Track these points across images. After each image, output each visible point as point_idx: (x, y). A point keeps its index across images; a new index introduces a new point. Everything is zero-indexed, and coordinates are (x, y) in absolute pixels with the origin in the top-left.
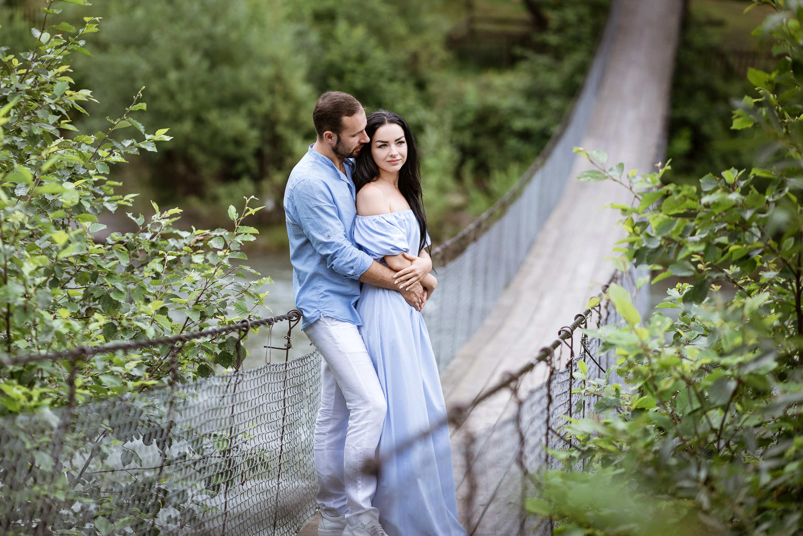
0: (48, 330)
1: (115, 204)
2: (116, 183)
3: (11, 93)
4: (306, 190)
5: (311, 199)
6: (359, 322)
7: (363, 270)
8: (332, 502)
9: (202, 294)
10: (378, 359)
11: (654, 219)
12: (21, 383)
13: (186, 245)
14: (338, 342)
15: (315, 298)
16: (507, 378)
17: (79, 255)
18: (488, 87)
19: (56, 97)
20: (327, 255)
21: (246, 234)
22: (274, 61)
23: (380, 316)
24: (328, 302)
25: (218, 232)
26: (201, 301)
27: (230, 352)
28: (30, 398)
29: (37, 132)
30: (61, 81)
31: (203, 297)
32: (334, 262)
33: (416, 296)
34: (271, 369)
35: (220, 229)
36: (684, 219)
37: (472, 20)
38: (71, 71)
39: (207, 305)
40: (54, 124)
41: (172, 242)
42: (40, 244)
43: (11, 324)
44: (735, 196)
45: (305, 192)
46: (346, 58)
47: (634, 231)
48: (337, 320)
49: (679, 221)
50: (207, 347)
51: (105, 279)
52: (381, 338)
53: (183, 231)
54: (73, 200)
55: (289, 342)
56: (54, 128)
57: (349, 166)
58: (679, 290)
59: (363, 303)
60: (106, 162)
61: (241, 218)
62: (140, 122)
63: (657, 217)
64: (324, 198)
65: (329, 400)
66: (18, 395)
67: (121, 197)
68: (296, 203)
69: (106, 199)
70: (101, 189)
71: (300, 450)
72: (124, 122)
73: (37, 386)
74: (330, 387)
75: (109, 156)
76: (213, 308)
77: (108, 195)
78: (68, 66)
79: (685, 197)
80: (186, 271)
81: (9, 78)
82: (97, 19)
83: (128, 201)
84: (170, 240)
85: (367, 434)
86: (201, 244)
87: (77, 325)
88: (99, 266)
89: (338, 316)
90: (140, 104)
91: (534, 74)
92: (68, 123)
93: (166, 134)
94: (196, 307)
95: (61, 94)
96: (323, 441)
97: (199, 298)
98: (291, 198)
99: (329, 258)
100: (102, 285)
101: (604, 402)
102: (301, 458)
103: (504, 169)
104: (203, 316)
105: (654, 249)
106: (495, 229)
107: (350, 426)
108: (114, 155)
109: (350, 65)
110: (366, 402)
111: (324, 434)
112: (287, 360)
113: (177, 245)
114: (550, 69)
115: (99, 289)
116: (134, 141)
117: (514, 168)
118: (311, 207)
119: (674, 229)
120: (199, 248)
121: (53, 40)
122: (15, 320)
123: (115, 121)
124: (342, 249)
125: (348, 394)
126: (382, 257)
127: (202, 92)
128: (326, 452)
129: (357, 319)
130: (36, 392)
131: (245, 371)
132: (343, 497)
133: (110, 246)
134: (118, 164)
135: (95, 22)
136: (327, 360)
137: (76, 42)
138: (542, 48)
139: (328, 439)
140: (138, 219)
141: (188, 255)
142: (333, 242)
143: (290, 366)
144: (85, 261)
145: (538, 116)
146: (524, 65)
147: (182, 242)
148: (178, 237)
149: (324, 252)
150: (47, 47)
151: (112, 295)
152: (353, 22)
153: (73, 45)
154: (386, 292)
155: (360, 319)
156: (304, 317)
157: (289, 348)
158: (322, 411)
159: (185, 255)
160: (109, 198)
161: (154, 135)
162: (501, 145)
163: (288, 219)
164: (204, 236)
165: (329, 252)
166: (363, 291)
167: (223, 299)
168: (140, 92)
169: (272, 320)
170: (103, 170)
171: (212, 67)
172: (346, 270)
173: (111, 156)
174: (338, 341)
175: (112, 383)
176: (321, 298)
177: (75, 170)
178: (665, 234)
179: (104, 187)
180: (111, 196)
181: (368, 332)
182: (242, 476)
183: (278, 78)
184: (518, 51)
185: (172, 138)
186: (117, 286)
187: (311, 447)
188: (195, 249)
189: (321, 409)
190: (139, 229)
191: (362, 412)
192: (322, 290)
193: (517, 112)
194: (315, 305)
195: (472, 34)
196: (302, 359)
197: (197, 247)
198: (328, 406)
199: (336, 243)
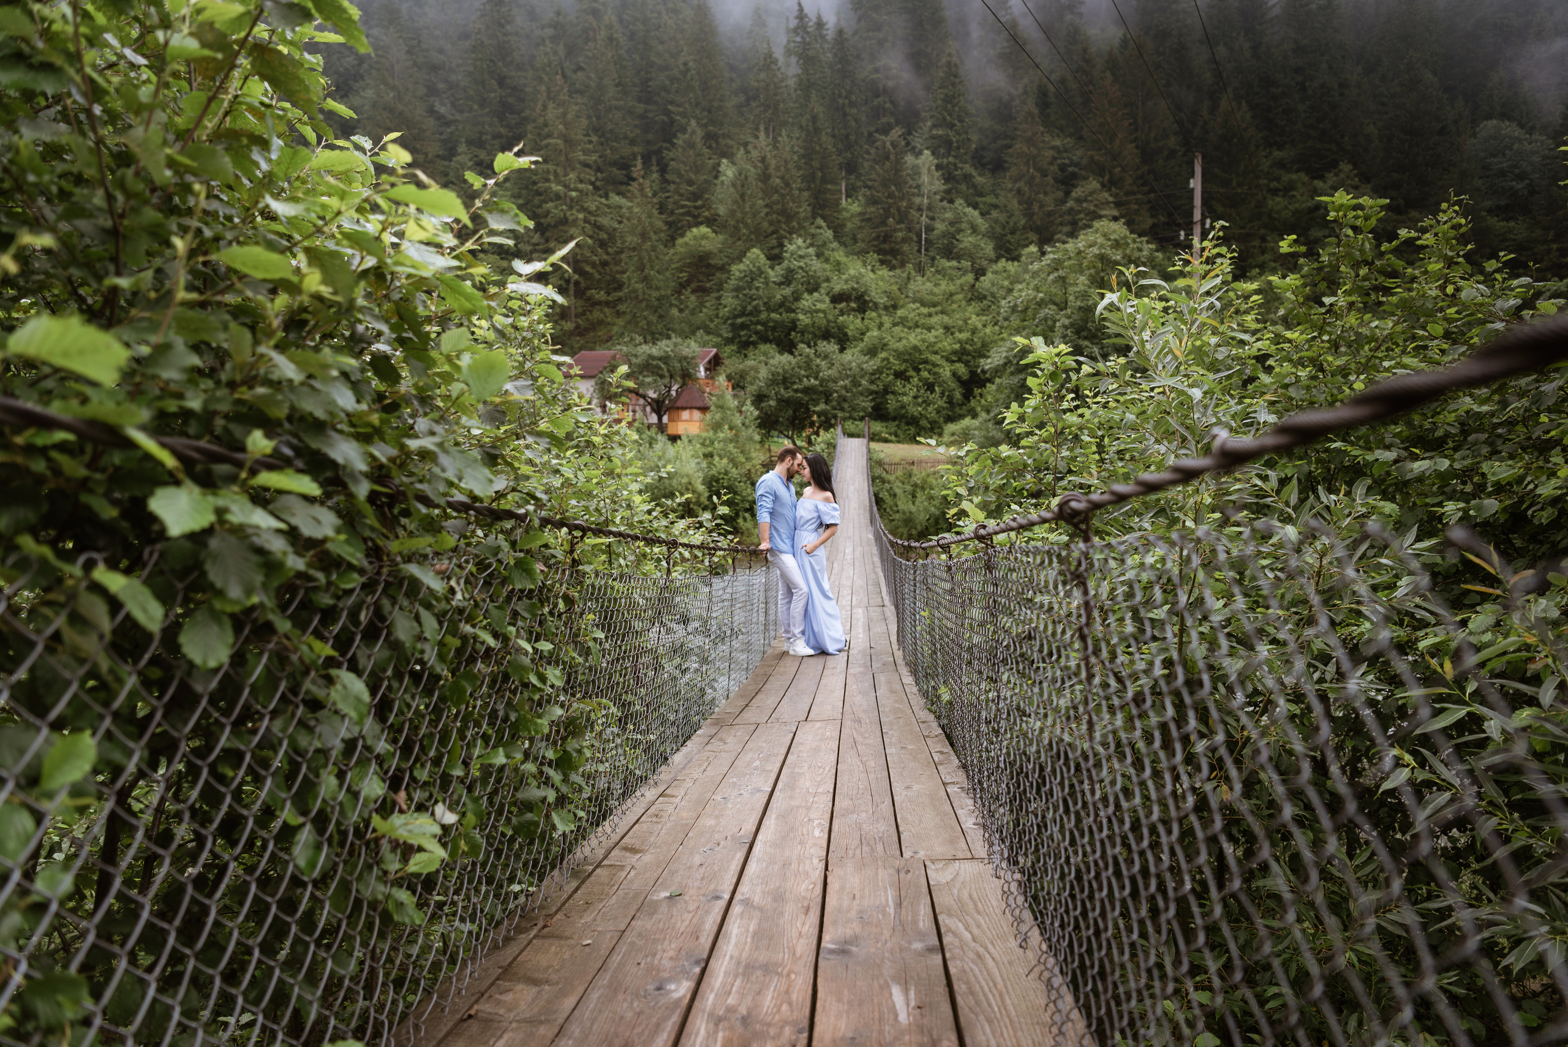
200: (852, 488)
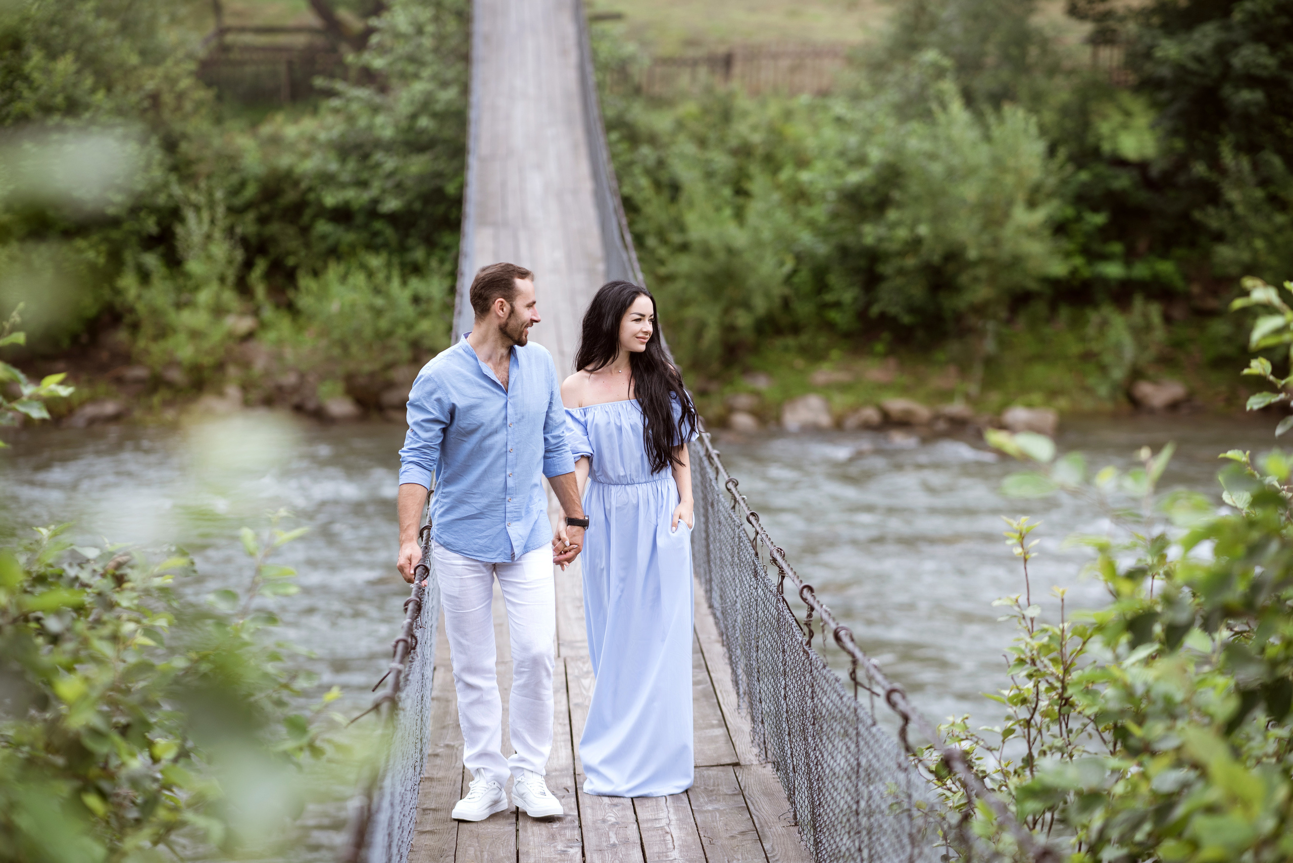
37: (223, 31)
103: (319, 273)
114: (374, 108)
145: (361, 183)
146: (331, 105)
162: (305, 231)
184: (322, 82)
193: (328, 179)
195: (223, 51)
200: (535, 183)
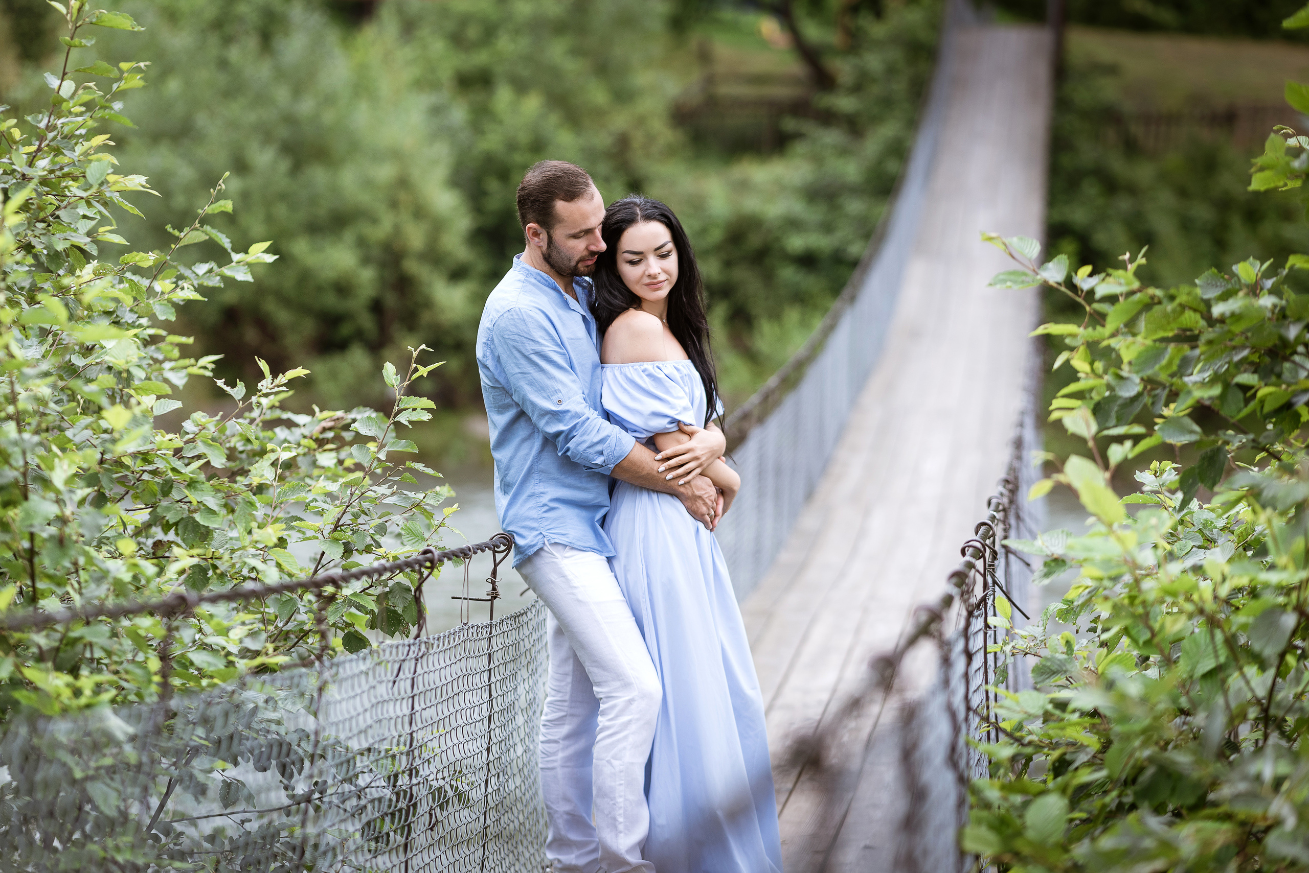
0: (102, 576)
1: (184, 372)
2: (183, 340)
3: (14, 184)
4: (516, 326)
5: (525, 340)
6: (610, 551)
7: (619, 457)
8: (573, 856)
9: (344, 513)
10: (644, 612)
11: (1128, 347)
12: (58, 668)
13: (305, 437)
14: (575, 585)
15: (534, 514)
16: (924, 617)
17: (139, 452)
18: (743, 186)
19: (91, 186)
20: (559, 434)
21: (414, 410)
22: (396, 155)
23: (645, 539)
24: (555, 519)
25: (359, 412)
26: (342, 525)
27: (397, 609)
28: (77, 693)
29: (60, 247)
30: (99, 160)
31: (347, 519)
32: (571, 445)
33: (705, 504)
34: (470, 634)
35: (361, 408)
36: (1180, 346)
37: (710, 80)
38: (112, 143)
39: (354, 532)
40: (89, 234)
41: (281, 433)
42: (74, 435)
43: (38, 570)
44: (1267, 301)
45: (515, 330)
46: (512, 146)
47: (1093, 370)
48: (573, 548)
49: (1172, 347)
50: (358, 600)
51: (187, 492)
52: (648, 576)
53: (298, 413)
54: (129, 359)
55: (494, 589)
56: (89, 240)
57: (584, 288)
58: (1156, 472)
59: (616, 518)
60: (169, 301)
61: (407, 383)
62: (222, 233)
63: (1134, 343)
64: (547, 338)
65: (563, 684)
66: (57, 686)
67: (192, 361)
68: (500, 350)
69: (167, 365)
70: (158, 349)
71: (516, 771)
72: (195, 233)
73: (84, 672)
74: (565, 661)
75: (174, 290)
76: (365, 536)
77: (170, 360)
78: (108, 136)
79: (1183, 307)
80: (308, 480)
81: (10, 159)
82: (142, 64)
83: (205, 368)
84: (278, 430)
85: (631, 739)
86: (330, 435)
87: (149, 567)
88: (174, 470)
89: (574, 541)
90: (222, 202)
91: (817, 159)
92: (111, 232)
93: (267, 251)
94: (336, 534)
95: (100, 182)
96: (555, 754)
97: (339, 519)
98: (490, 343)
99: (561, 438)
100: (180, 501)
101: (1049, 664)
102: (518, 785)
103: (776, 315)
104: (348, 551)
105: (1126, 399)
106: (789, 403)
107: (601, 725)
108: (183, 289)
109: (518, 158)
110: (627, 685)
111: (556, 742)
112: (491, 619)
113: (290, 438)
114: (843, 152)
115: (175, 509)
116: (212, 265)
117: (792, 315)
118: (527, 354)
119: (1164, 362)
120: (328, 441)
121: (80, 92)
122: (45, 561)
123: (181, 231)
124: (584, 422)
125: (594, 673)
126: (651, 435)
127: (281, 211)
128: (560, 772)
129: (605, 545)
130: (87, 681)
131: (431, 637)
132: (592, 846)
133: (191, 436)
134: (189, 303)
135: (138, 70)
136: (557, 615)
137: (107, 104)
138: (828, 118)
139: (563, 749)
140: (235, 389)
141: (310, 452)
142: (567, 411)
143: (498, 629)
144: (150, 463)
145: (827, 228)
146: (800, 148)
147: (297, 432)
148: (290, 424)
149: (553, 429)
150: (71, 103)
151: (197, 517)
152: (521, 87)
153: (102, 111)
154: (655, 496)
155: (610, 545)
156: (516, 545)
157: (495, 598)
158: (551, 703)
159: (304, 454)
160: (172, 364)
161: (246, 252)
162: (768, 278)
163: (484, 380)
164: (334, 420)
165: (561, 427)
166: (614, 497)
167: (380, 521)
168: (221, 181)
169: (470, 550)
170: (165, 314)
171: (297, 168)
172: (591, 456)
173: (178, 290)
174: (575, 583)
175: (209, 664)
176: (545, 512)
177: (117, 316)
178: (1149, 372)
179: (162, 345)
180: (175, 360)
181: (625, 567)
182: (431, 815)
183: (403, 183)
184: (790, 124)
185: (277, 257)
186: (205, 502)
187: (533, 764)
188: (321, 442)
189: (549, 699)
190: (238, 405)
191: (620, 702)
192: (545, 499)
193: (793, 224)
194: (535, 525)
195: (712, 103)
196: (516, 617)
197: (323, 439)
198: (561, 695)
199: (573, 413)
